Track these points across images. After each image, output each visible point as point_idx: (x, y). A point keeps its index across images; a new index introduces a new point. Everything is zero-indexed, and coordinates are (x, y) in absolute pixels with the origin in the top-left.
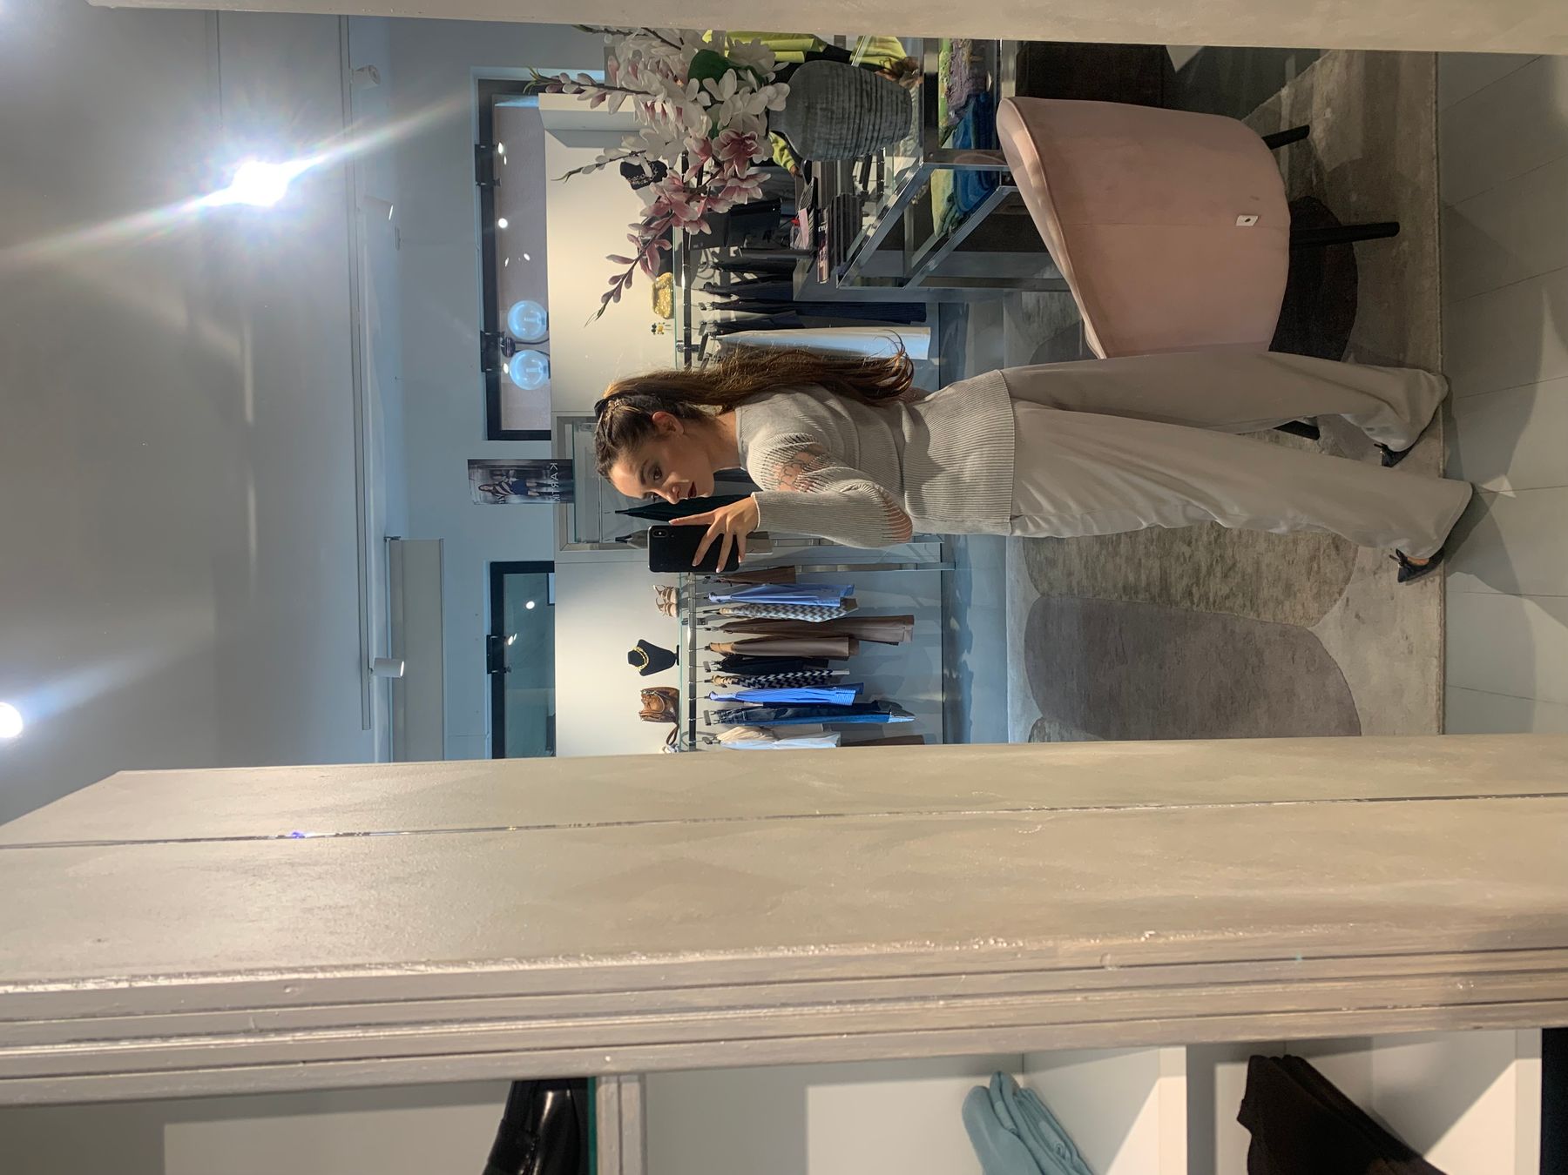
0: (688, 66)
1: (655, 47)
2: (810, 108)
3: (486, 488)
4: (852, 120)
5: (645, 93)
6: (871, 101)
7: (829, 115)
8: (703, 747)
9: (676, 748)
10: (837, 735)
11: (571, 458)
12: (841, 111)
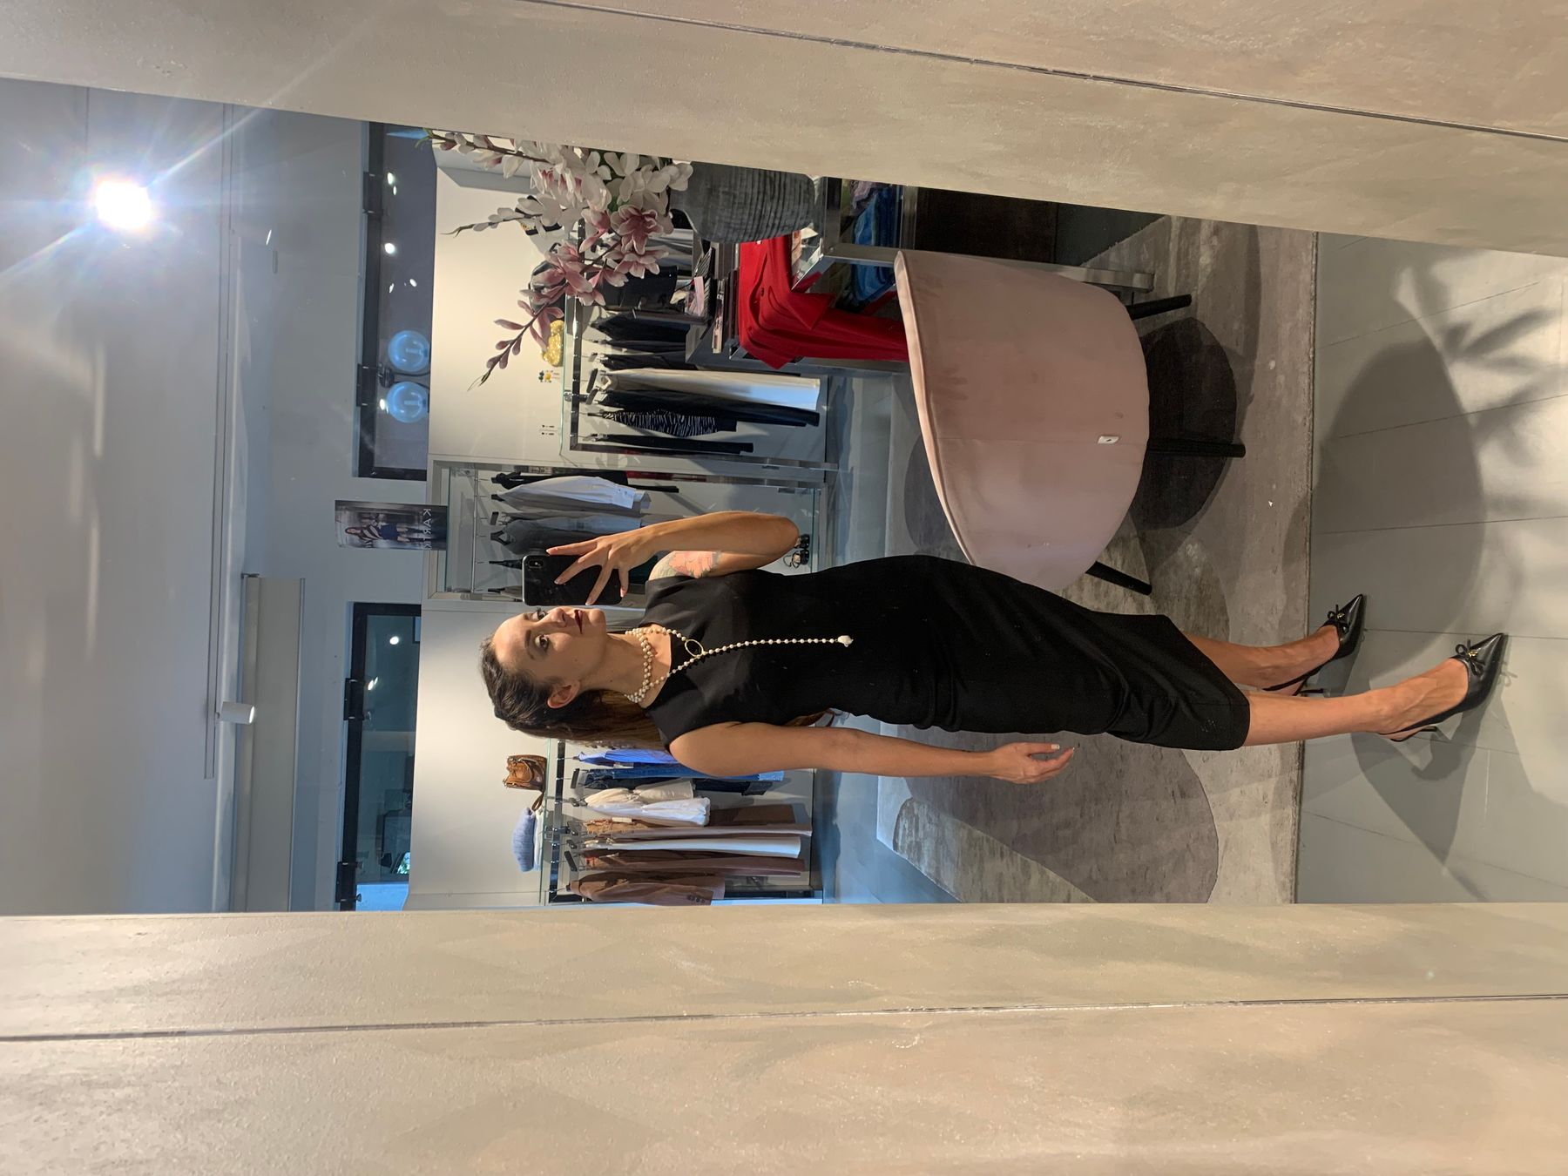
2: (712, 191)
3: (353, 531)
4: (754, 207)
5: (544, 161)
6: (775, 187)
7: (732, 200)
8: (569, 810)
9: (543, 813)
10: (707, 801)
11: (446, 505)
12: (743, 196)
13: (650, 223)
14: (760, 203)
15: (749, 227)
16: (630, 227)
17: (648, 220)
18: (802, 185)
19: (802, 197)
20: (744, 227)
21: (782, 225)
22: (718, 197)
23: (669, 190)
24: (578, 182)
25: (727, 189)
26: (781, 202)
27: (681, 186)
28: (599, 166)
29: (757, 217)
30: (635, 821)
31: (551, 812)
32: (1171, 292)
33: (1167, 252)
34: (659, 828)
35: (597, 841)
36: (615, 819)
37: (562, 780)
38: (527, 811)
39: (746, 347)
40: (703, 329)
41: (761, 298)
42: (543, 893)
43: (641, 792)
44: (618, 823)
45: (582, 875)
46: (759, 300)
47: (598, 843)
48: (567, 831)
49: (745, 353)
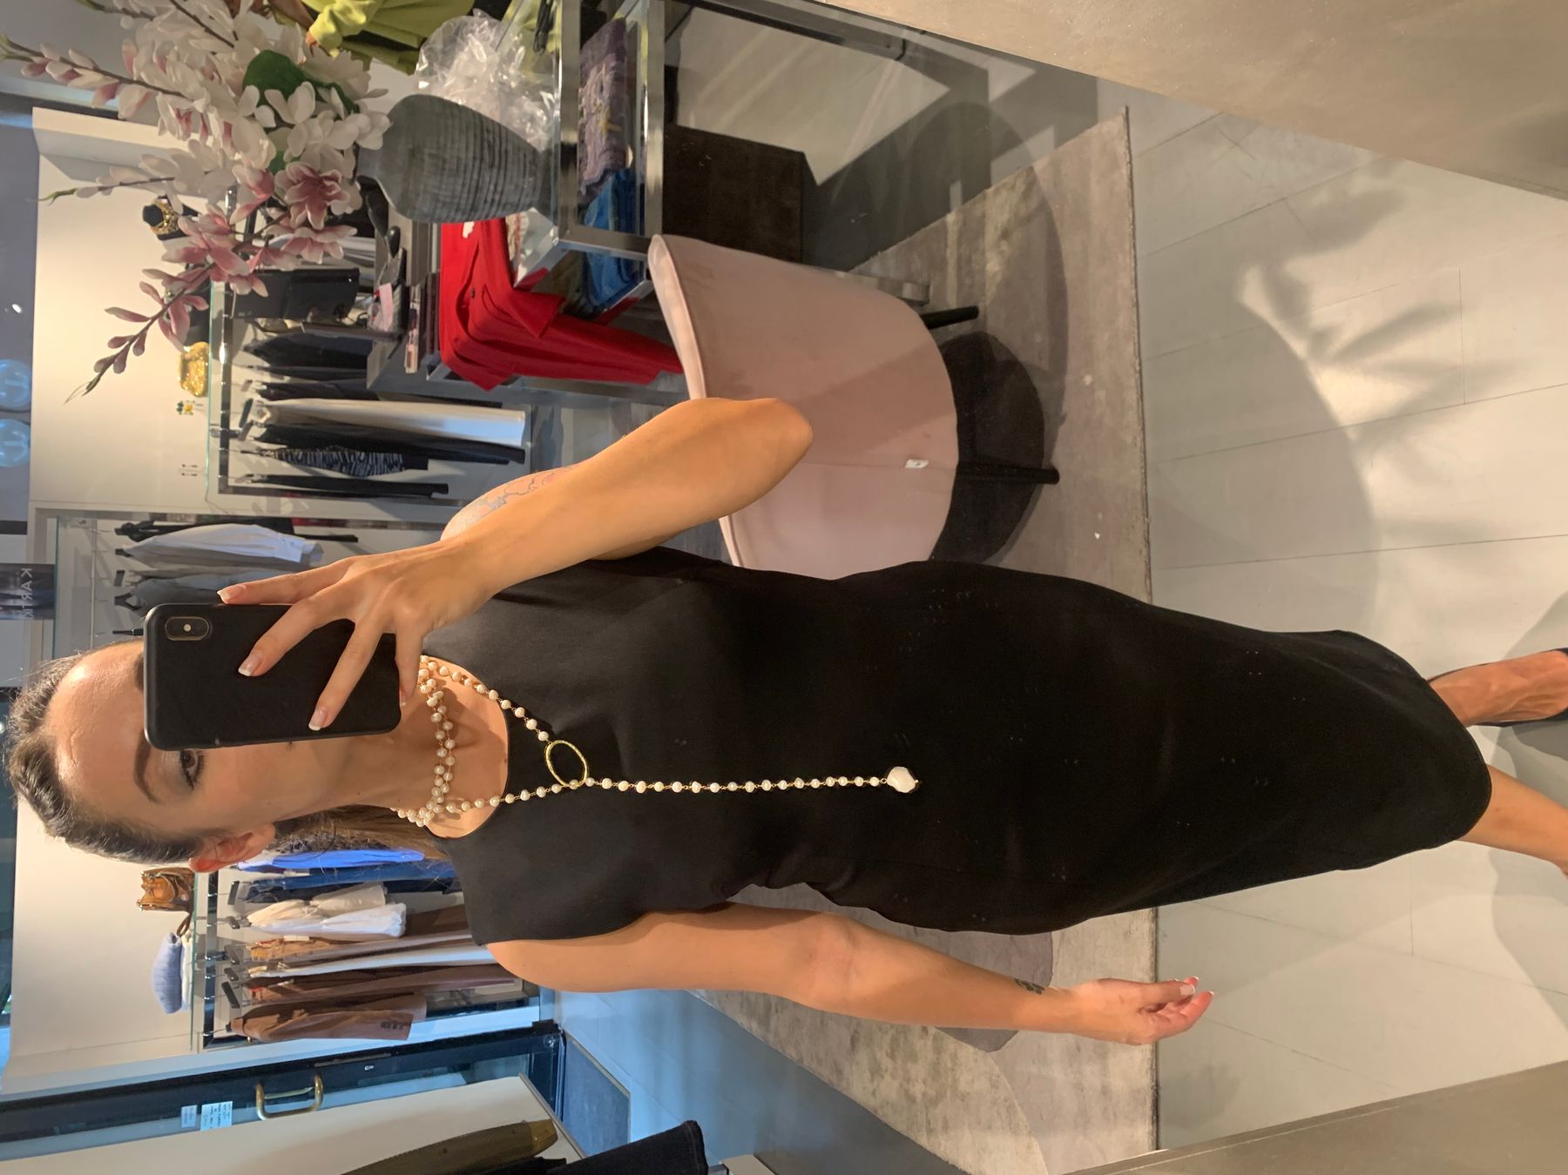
0: (243, 71)
1: (194, 38)
2: (414, 153)
4: (468, 175)
5: (179, 94)
6: (494, 155)
7: (440, 164)
8: (225, 932)
9: (191, 939)
10: (402, 907)
11: (52, 562)
12: (455, 161)
13: (331, 188)
14: (476, 171)
15: (463, 202)
16: (302, 193)
17: (328, 183)
18: (527, 154)
19: (528, 169)
20: (456, 201)
21: (503, 201)
22: (423, 160)
23: (357, 149)
24: (228, 129)
25: (434, 152)
26: (502, 172)
27: (374, 143)
28: (258, 105)
29: (473, 190)
30: (314, 939)
31: (202, 936)
32: (952, 302)
33: (944, 261)
34: (346, 945)
35: (265, 968)
36: (288, 938)
37: (216, 896)
38: (170, 938)
39: (449, 363)
40: (390, 346)
41: (472, 300)
42: (195, 1036)
43: (320, 903)
44: (292, 942)
45: (245, 1011)
46: (468, 304)
47: (267, 971)
48: (224, 957)
49: (448, 370)
